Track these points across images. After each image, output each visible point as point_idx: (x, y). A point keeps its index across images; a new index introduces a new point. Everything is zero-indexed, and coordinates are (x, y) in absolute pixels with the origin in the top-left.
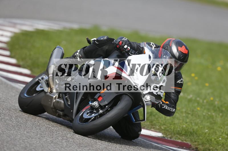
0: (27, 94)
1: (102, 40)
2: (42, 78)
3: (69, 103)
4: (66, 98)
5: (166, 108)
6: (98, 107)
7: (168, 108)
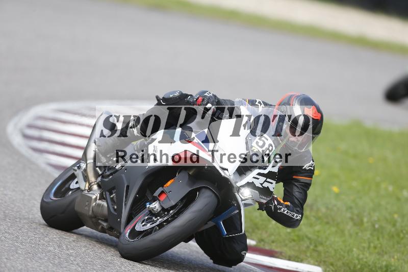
1: (171, 98)
2: (78, 167)
3: (116, 207)
5: (285, 213)
6: (160, 211)
7: (287, 212)
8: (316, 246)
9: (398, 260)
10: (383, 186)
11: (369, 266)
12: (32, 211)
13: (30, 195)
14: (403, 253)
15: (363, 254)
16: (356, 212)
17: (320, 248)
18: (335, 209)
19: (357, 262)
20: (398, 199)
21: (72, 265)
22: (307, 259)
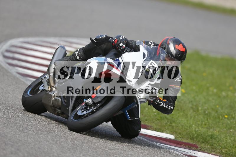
1: (100, 39)
2: (44, 77)
3: (66, 101)
4: (64, 96)
5: (164, 106)
8: (171, 123)
9: (219, 132)
10: (211, 89)
11: (202, 135)
12: (8, 100)
13: (7, 90)
14: (221, 128)
15: (198, 128)
16: (195, 104)
17: (173, 124)
18: (183, 102)
19: (194, 132)
20: (219, 97)
21: (30, 131)
22: (165, 131)
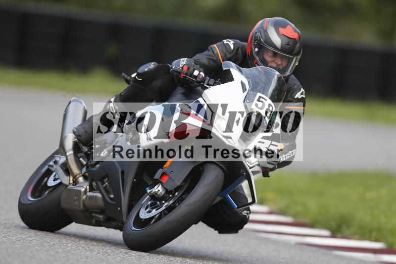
0: (33, 195)
1: (147, 72)
2: (54, 162)
3: (112, 196)
4: (105, 188)
6: (164, 194)
